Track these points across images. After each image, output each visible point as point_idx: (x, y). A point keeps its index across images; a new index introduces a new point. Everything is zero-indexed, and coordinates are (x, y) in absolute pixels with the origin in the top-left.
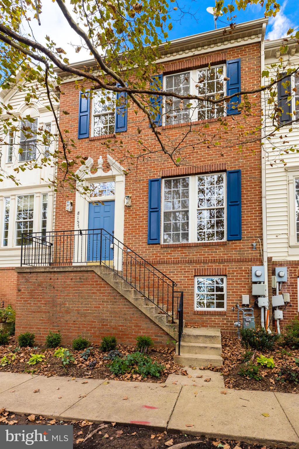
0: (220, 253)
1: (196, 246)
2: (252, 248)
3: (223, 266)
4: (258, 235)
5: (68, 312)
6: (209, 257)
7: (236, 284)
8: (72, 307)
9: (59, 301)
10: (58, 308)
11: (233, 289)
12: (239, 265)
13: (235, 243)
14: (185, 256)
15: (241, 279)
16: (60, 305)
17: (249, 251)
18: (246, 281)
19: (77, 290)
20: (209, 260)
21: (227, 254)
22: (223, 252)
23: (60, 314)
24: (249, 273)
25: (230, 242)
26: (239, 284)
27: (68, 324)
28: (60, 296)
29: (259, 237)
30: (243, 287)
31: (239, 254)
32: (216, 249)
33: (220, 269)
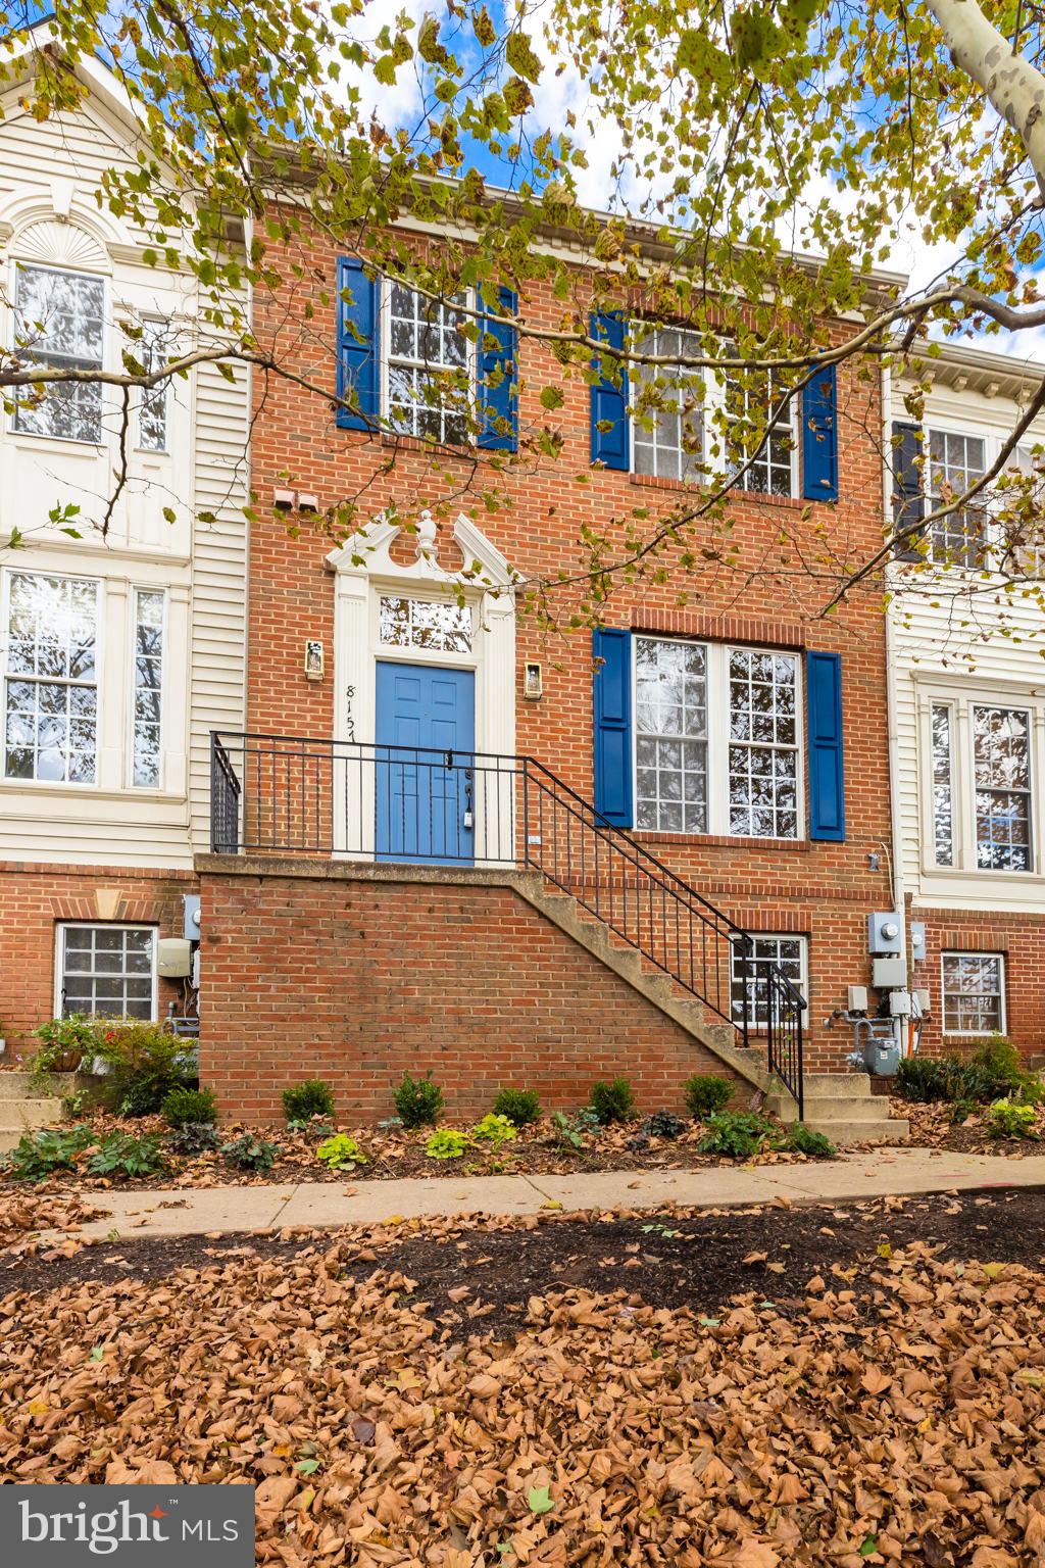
0: (793, 872)
1: (734, 845)
2: (869, 866)
3: (802, 907)
4: (880, 835)
5: (419, 1017)
6: (765, 881)
7: (834, 958)
8: (435, 1002)
9: (384, 980)
10: (382, 1007)
12: (840, 909)
13: (829, 849)
14: (704, 871)
15: (845, 944)
16: (391, 994)
17: (860, 872)
18: (854, 951)
19: (450, 946)
20: (767, 888)
21: (811, 877)
22: (799, 869)
23: (391, 1026)
24: (864, 928)
25: (818, 846)
26: (841, 958)
27: (420, 1056)
28: (387, 963)
29: (883, 839)
30: (849, 965)
31: (838, 878)
32: (785, 861)
33: (796, 914)
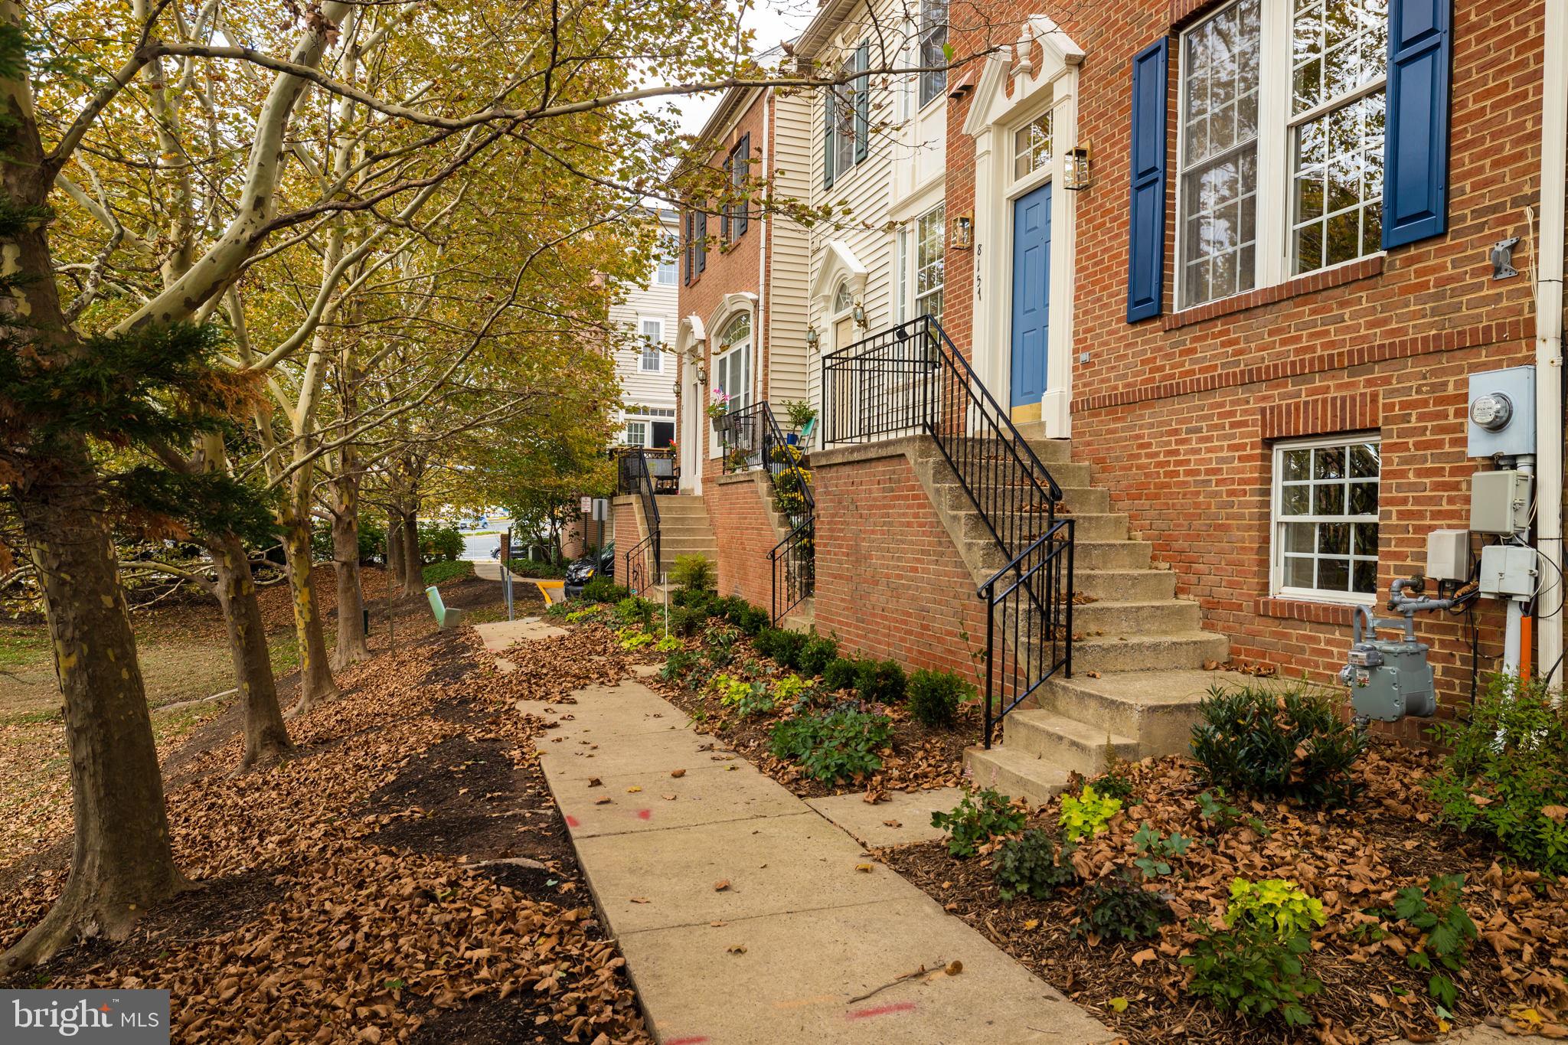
0: (1355, 321)
4: (1527, 190)
6: (1313, 349)
7: (1417, 473)
11: (1405, 501)
12: (1434, 373)
13: (1418, 259)
17: (1479, 287)
20: (1311, 362)
21: (1385, 321)
22: (1366, 312)
25: (1399, 258)
26: (1429, 473)
29: (1533, 198)
30: (1445, 487)
31: (1434, 312)
33: (1353, 399)
